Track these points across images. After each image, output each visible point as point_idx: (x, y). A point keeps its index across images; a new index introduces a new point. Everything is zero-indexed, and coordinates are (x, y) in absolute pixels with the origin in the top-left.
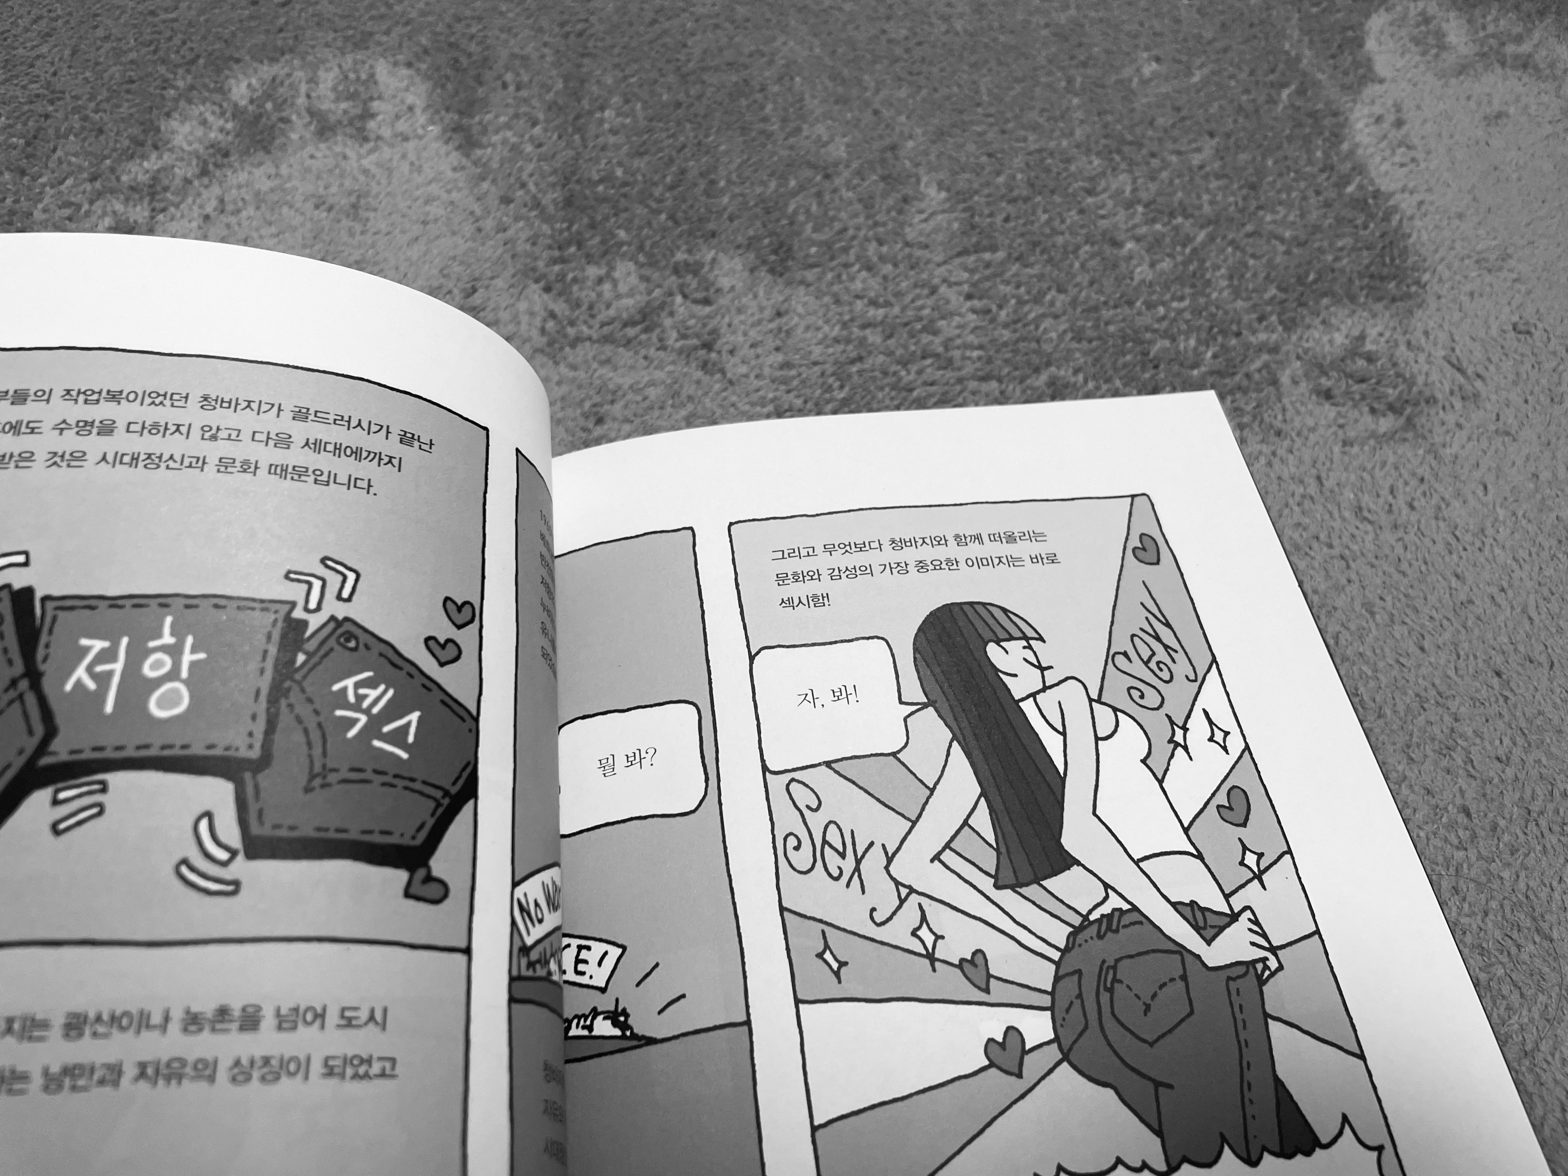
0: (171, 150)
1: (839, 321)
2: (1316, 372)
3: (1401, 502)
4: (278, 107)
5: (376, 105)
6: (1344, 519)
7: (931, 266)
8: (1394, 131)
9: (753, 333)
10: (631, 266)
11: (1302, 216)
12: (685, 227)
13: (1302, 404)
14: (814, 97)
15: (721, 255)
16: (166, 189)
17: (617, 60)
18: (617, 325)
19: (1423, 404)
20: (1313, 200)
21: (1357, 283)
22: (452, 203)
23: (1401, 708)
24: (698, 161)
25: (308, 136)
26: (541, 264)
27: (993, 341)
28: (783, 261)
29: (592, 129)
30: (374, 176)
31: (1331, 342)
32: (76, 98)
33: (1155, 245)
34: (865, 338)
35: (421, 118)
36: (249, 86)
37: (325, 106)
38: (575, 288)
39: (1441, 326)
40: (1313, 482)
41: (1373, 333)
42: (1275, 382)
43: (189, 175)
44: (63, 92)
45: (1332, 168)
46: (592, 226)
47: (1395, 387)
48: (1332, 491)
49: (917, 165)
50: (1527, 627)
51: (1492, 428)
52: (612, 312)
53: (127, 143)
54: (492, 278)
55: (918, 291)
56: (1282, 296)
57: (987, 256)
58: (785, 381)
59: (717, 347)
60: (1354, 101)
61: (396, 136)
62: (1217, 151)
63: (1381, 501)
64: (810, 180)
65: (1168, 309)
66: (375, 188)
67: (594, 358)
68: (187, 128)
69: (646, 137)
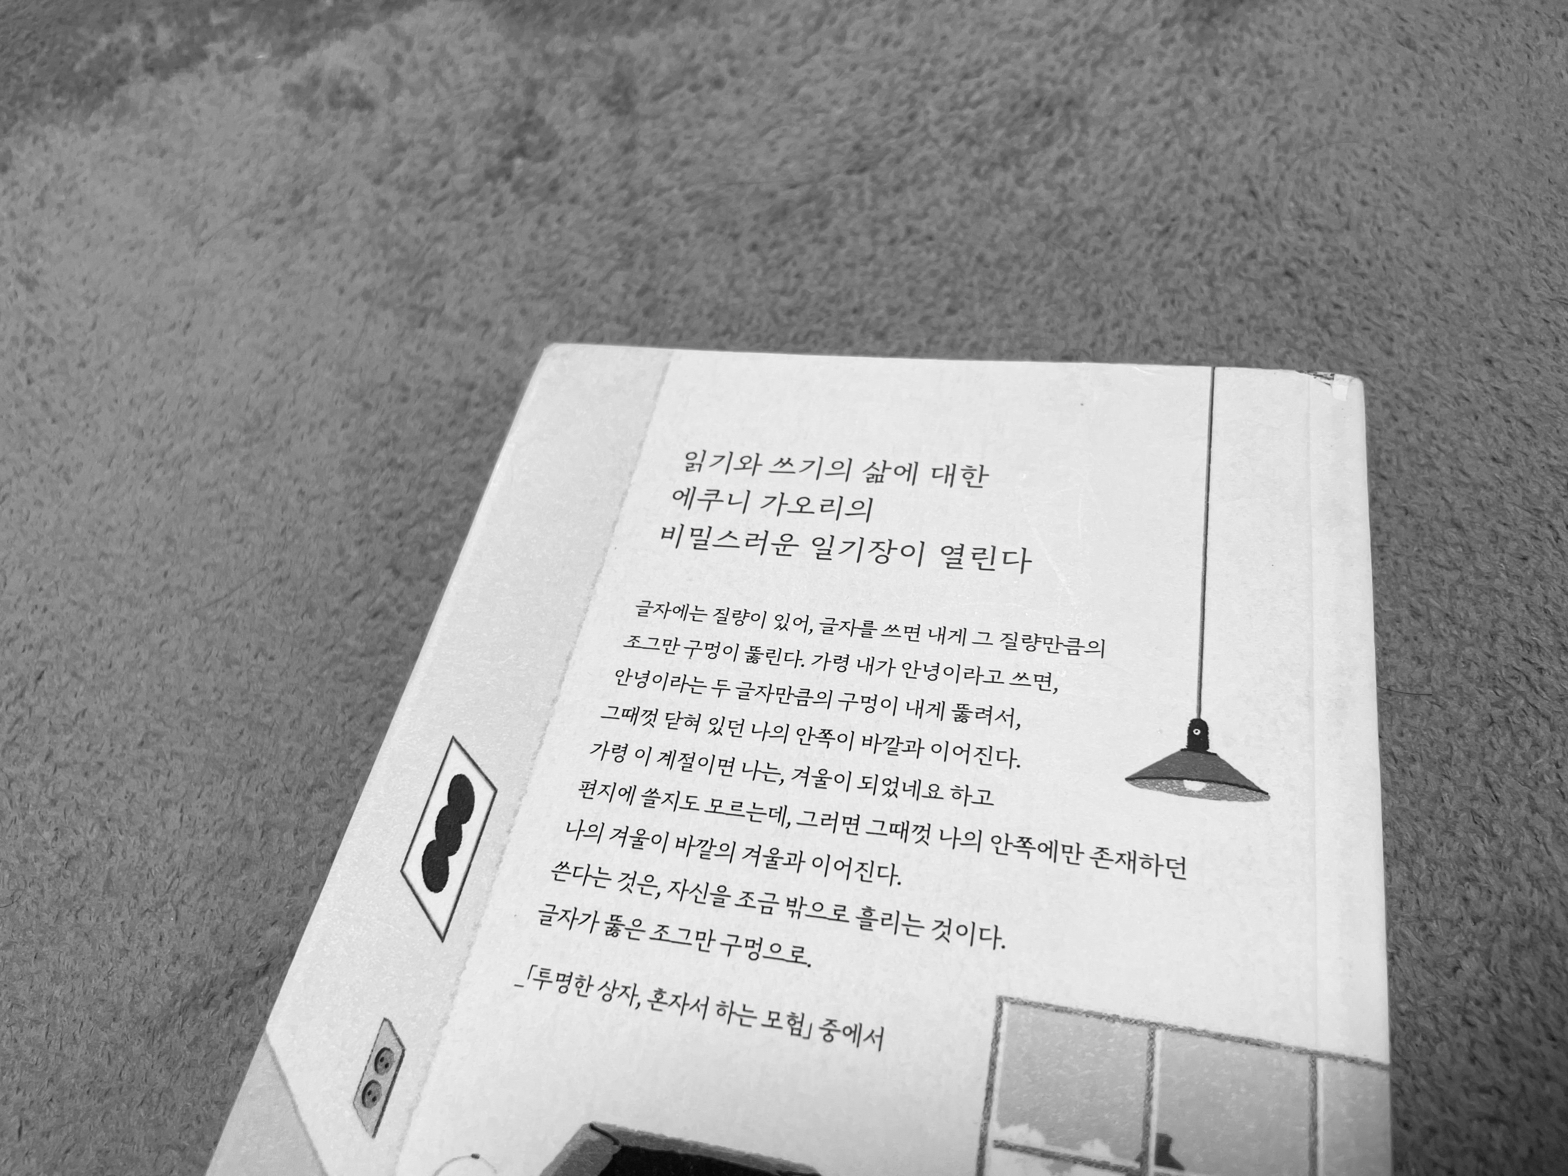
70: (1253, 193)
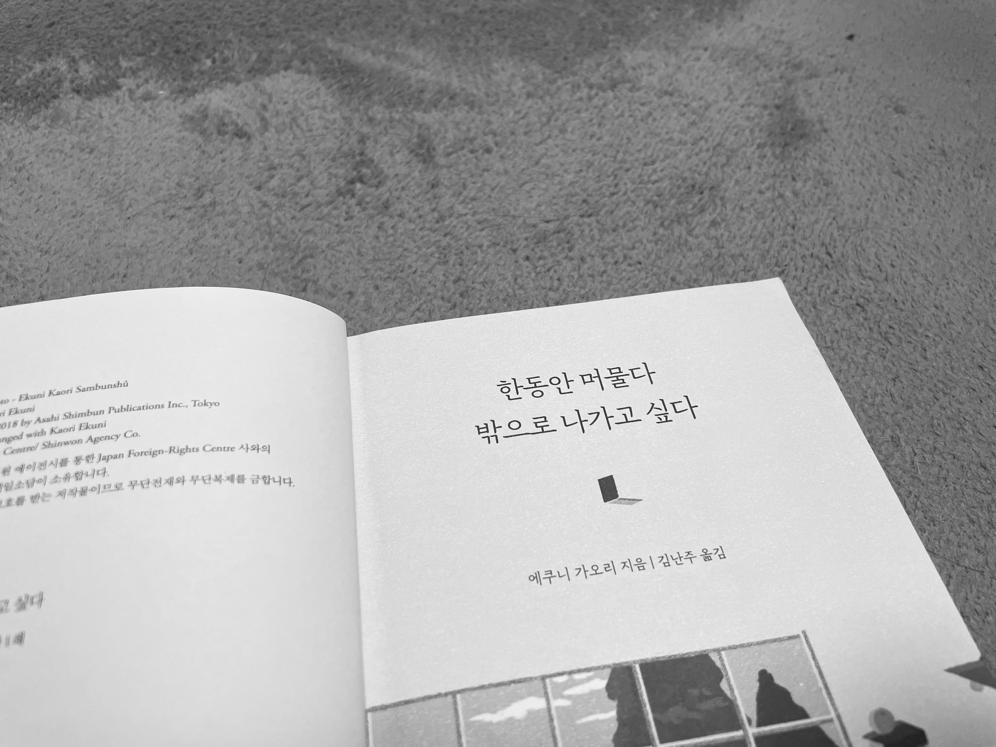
70: (829, 254)
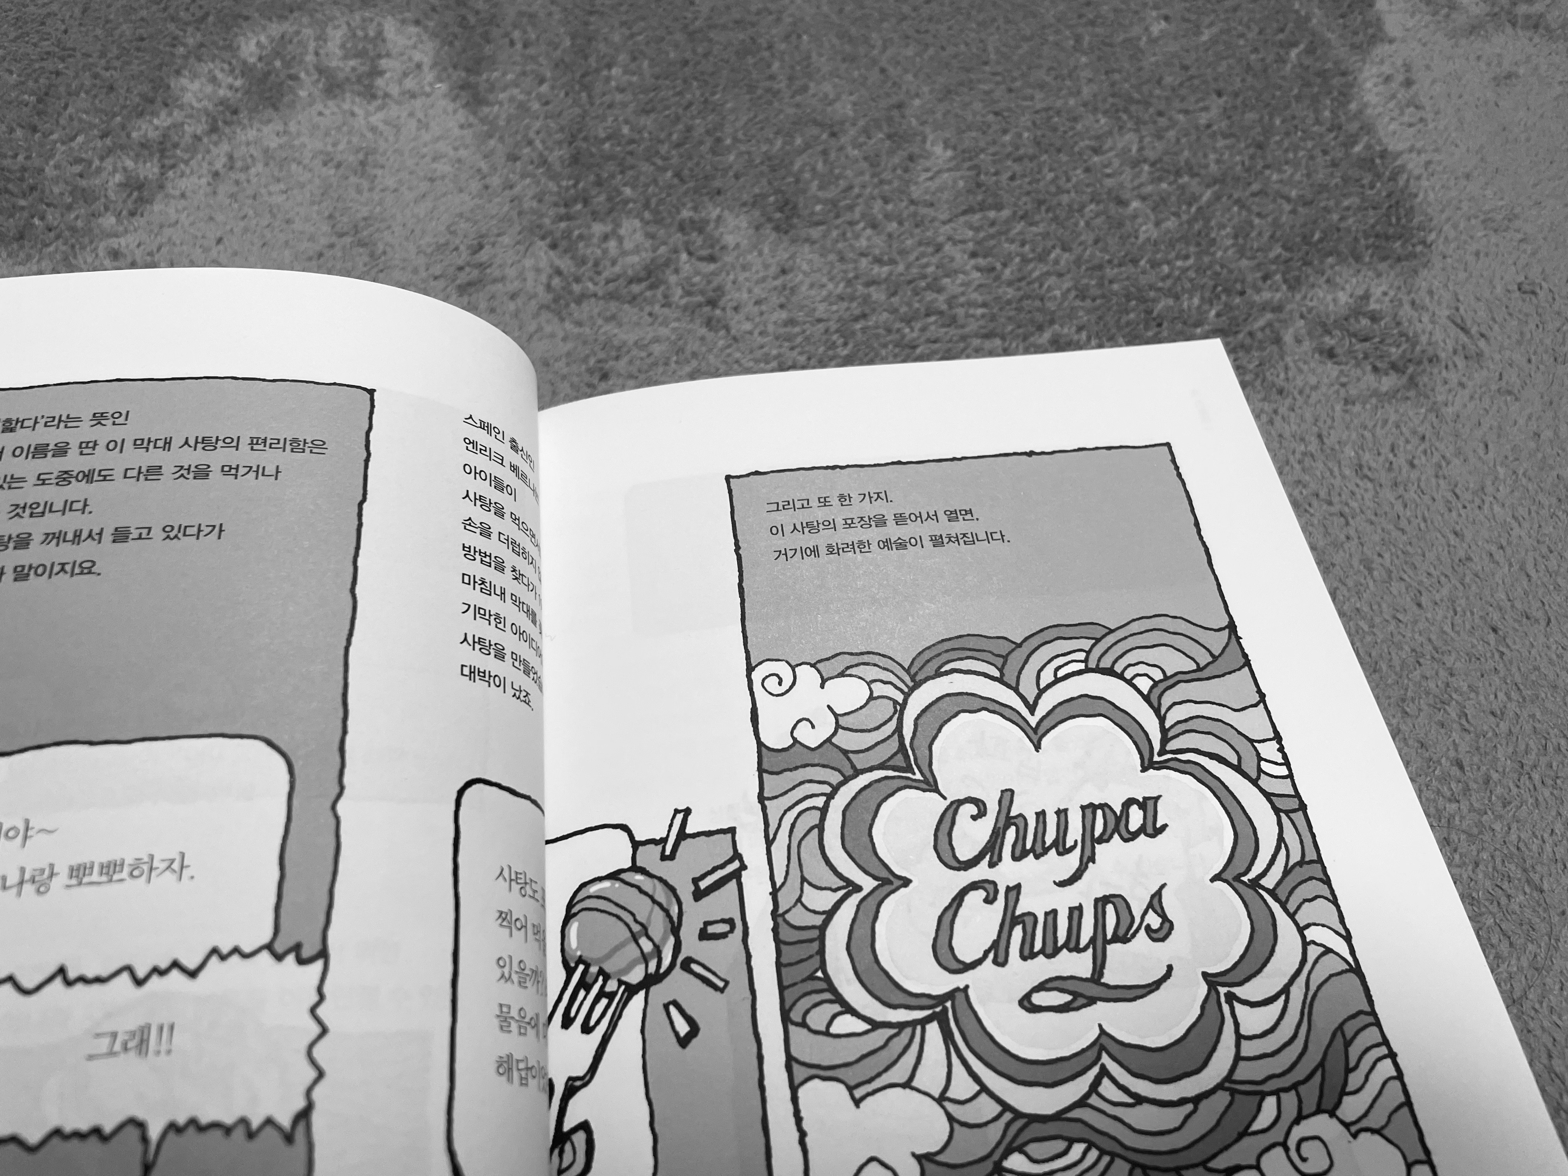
0: (181, 107)
1: (843, 279)
2: (1320, 330)
3: (1401, 461)
4: (287, 65)
5: (384, 63)
6: (1344, 477)
7: (936, 224)
8: (1403, 91)
9: (757, 290)
10: (637, 223)
11: (1308, 175)
12: (692, 184)
13: (1305, 362)
14: (821, 55)
15: (726, 213)
16: (176, 146)
17: (624, 18)
18: (622, 282)
19: (1426, 362)
20: (1320, 160)
21: (1363, 242)
22: (459, 161)
23: (1396, 662)
24: (704, 118)
25: (316, 93)
26: (547, 221)
27: (997, 299)
28: (788, 218)
29: (599, 87)
30: (381, 133)
31: (1335, 300)
32: (87, 55)
33: (1159, 204)
34: (869, 295)
35: (429, 77)
36: (258, 43)
37: (334, 64)
38: (581, 245)
39: (1446, 286)
40: (1314, 440)
41: (1377, 292)
42: (1277, 340)
43: (199, 132)
44: (74, 50)
45: (1340, 128)
46: (599, 183)
47: (1398, 346)
48: (1333, 449)
49: (923, 123)
50: (1525, 583)
51: (1494, 387)
52: (617, 269)
53: (137, 100)
54: (499, 235)
55: (922, 249)
56: (1286, 255)
57: (992, 214)
58: (789, 338)
59: (722, 303)
60: (1364, 61)
61: (403, 93)
62: (1225, 109)
63: (1381, 459)
64: (817, 138)
65: (1172, 269)
66: (382, 145)
67: (599, 315)
68: (196, 86)
69: (652, 94)
